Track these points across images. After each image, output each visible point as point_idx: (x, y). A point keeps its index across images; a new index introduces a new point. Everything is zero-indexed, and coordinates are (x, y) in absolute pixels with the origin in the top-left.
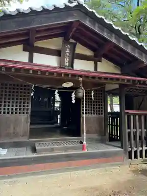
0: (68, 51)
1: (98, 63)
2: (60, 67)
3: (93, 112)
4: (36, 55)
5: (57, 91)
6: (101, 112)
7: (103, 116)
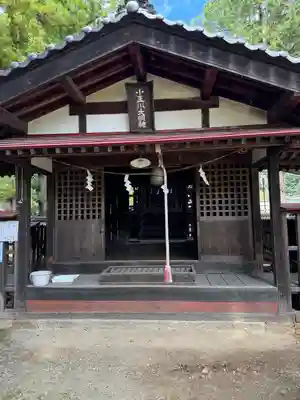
0: (140, 99)
1: (211, 110)
2: (131, 133)
3: (224, 211)
4: (90, 118)
5: (127, 177)
6: (243, 211)
7: (248, 217)
